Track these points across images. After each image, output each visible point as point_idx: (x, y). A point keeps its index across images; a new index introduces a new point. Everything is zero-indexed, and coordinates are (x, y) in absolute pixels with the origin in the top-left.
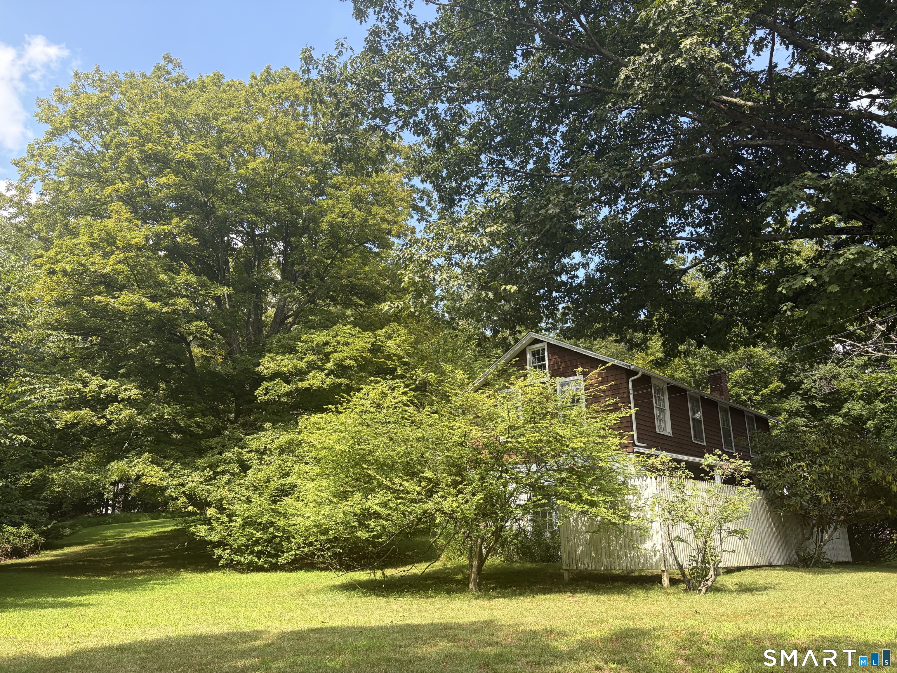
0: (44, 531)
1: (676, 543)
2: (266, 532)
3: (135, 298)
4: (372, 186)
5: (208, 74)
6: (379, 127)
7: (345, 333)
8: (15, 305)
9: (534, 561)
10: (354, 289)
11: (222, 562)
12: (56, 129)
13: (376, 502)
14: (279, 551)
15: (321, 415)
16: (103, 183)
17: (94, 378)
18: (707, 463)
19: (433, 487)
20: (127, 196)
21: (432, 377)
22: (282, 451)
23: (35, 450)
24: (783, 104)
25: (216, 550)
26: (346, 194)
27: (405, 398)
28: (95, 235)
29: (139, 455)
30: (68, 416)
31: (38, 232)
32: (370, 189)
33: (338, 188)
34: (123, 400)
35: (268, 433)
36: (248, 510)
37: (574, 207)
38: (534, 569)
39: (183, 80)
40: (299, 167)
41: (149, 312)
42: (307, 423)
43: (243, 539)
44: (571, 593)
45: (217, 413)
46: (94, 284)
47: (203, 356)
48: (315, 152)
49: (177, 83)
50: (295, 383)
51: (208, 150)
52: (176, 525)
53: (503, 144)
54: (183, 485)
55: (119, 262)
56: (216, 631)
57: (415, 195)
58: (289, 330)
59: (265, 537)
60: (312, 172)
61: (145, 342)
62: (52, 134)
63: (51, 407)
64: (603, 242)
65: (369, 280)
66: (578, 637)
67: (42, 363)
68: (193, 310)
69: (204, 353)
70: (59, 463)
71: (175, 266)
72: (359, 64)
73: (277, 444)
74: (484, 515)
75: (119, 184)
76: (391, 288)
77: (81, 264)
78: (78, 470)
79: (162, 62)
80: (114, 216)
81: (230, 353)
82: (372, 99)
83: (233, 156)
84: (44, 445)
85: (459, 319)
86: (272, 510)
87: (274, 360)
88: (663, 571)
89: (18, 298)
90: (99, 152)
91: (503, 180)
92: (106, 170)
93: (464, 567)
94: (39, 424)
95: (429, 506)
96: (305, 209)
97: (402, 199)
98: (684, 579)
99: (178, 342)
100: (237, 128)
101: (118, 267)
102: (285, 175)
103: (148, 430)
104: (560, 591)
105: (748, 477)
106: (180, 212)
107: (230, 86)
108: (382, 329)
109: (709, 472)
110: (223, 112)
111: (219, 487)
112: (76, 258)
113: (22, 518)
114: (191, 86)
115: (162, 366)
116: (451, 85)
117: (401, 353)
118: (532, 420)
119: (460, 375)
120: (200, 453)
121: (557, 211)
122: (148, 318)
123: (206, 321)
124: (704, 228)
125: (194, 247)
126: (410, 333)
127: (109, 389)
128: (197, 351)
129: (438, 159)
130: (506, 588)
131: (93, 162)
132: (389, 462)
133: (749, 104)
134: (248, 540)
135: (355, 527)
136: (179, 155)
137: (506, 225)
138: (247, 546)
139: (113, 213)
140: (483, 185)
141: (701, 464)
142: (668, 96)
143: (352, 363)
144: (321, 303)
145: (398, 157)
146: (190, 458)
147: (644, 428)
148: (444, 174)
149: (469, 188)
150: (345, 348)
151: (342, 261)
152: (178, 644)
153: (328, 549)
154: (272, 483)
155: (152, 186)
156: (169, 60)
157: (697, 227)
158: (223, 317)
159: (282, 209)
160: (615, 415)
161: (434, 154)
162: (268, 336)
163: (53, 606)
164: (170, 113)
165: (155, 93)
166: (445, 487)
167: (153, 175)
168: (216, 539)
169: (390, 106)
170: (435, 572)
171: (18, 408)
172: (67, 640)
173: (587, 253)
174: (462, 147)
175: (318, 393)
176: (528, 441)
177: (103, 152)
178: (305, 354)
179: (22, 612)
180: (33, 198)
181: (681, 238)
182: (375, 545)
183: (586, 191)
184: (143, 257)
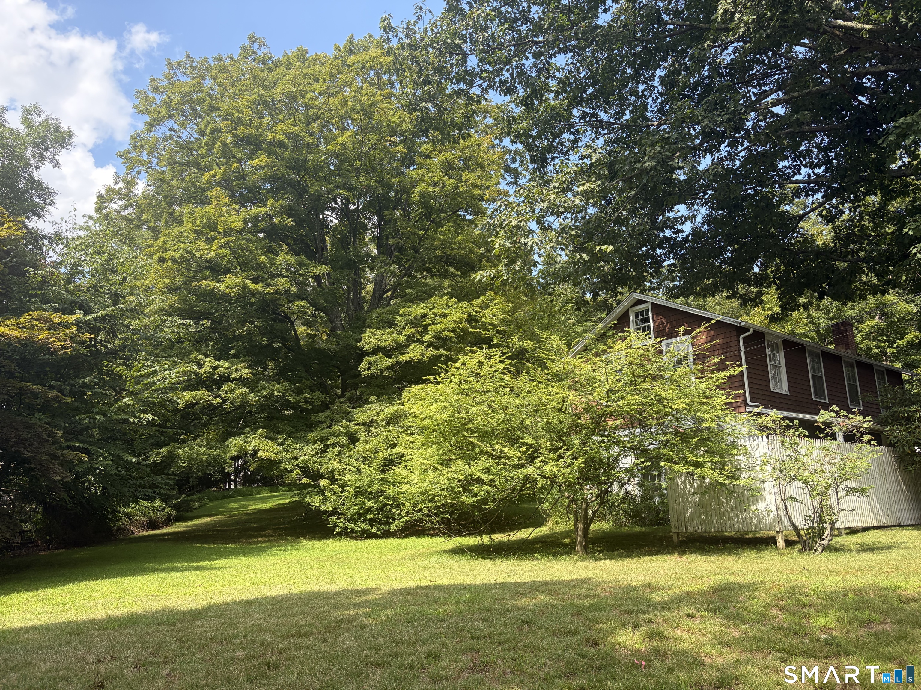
0: (175, 504)
1: (788, 503)
2: (377, 500)
3: (238, 280)
4: (461, 151)
5: (292, 50)
6: (463, 91)
7: (442, 304)
8: (132, 294)
9: (643, 525)
10: (450, 260)
11: (337, 530)
12: (155, 120)
13: (479, 468)
14: (390, 519)
15: (420, 386)
16: (202, 169)
17: (208, 359)
18: (823, 420)
19: (534, 452)
20: (225, 180)
21: (528, 344)
22: (388, 423)
23: (161, 430)
24: (907, 24)
25: (331, 519)
26: (436, 161)
27: (501, 366)
28: (198, 222)
29: (253, 431)
30: (187, 396)
31: (147, 222)
32: (459, 154)
33: (428, 157)
34: (235, 379)
35: (374, 406)
36: (358, 480)
37: (672, 158)
38: (643, 532)
39: (269, 59)
40: (388, 138)
41: (253, 293)
42: (410, 395)
43: (356, 508)
44: (679, 554)
45: (323, 388)
46: (200, 269)
47: (308, 334)
48: (402, 121)
49: (264, 62)
50: (397, 357)
51: (297, 128)
52: (293, 496)
53: (594, 97)
54: (296, 458)
55: (221, 247)
56: (333, 588)
57: (507, 157)
58: (389, 304)
59: (376, 506)
60: (401, 142)
61: (252, 323)
62: (151, 125)
63: (172, 388)
64: (709, 192)
65: (463, 249)
66: (676, 590)
67: (160, 348)
68: (294, 289)
69: (309, 331)
70: (184, 441)
71: (275, 246)
72: (439, 27)
73: (382, 416)
74: (587, 479)
75: (216, 170)
76: (486, 256)
77: (188, 252)
78: (201, 446)
79: (247, 43)
80: (214, 202)
81: (333, 330)
82: (454, 62)
83: (322, 131)
84: (169, 424)
85: (555, 283)
86: (382, 479)
87: (375, 335)
88: (777, 532)
89: (134, 287)
90: (196, 139)
91: (597, 134)
92: (203, 157)
93: (571, 531)
94: (162, 405)
95: (531, 471)
96: (396, 181)
97: (493, 163)
98: (800, 540)
99: (282, 321)
100: (324, 104)
101: (222, 251)
102: (374, 147)
103: (261, 408)
104: (669, 553)
105: (869, 433)
106: (275, 193)
107: (314, 60)
108: (478, 298)
109: (825, 429)
110: (309, 88)
111: (330, 459)
112: (182, 245)
113: (154, 492)
114: (277, 64)
115: (269, 345)
116: (535, 39)
117: (496, 321)
118: (633, 382)
119: (556, 341)
120: (311, 427)
121: (654, 164)
122: (253, 300)
123: (307, 300)
124: (823, 168)
125: (291, 227)
126: (507, 301)
127: (222, 369)
128: (302, 329)
129: (527, 118)
130: (613, 551)
131: (191, 150)
132: (489, 429)
133: (868, 26)
134: (361, 509)
135: (459, 492)
136: (270, 136)
137: (599, 182)
138: (360, 515)
139: (213, 200)
140: (576, 141)
141: (816, 422)
142: (774, 26)
143: (450, 334)
144: (419, 275)
145: (488, 118)
146: (301, 433)
147: (757, 387)
148: (534, 133)
149: (562, 145)
150: (442, 320)
151: (436, 232)
152: (299, 598)
153: (435, 514)
154: (380, 453)
155: (247, 169)
156: (253, 39)
157: (815, 168)
158: (324, 295)
159: (373, 183)
160: (722, 374)
161: (523, 113)
162: (368, 312)
163: (187, 570)
164: (259, 95)
165: (243, 75)
166: (545, 452)
167: (247, 158)
168: (330, 509)
169: (474, 69)
170: (543, 537)
171: (143, 390)
172: (201, 596)
173: (693, 204)
174: (552, 102)
175: (420, 365)
176: (628, 405)
177: (200, 140)
178: (404, 328)
179: (161, 575)
180: (140, 188)
181: (797, 182)
182: (481, 510)
183: (684, 140)
184: (243, 240)
